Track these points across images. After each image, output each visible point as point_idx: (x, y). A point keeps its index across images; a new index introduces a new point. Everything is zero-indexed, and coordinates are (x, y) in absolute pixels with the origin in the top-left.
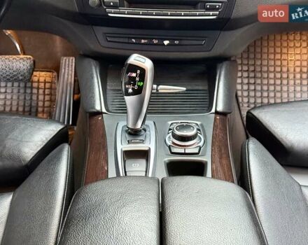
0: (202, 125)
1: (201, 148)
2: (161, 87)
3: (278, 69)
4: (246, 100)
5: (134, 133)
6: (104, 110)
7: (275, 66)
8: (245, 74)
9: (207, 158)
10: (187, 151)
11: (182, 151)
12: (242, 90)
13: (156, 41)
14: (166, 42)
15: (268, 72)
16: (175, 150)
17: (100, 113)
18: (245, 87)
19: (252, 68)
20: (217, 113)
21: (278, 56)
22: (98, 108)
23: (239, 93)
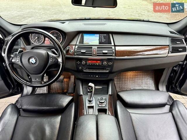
0: (106, 98)
1: (106, 105)
2: (96, 87)
3: (125, 78)
4: (117, 86)
5: (90, 101)
6: (83, 94)
7: (124, 77)
8: (117, 79)
9: (107, 108)
10: (103, 106)
11: (101, 106)
12: (116, 83)
13: (94, 76)
14: (97, 76)
15: (123, 79)
16: (100, 106)
17: (82, 95)
18: (117, 83)
19: (118, 78)
20: (109, 95)
21: (125, 75)
22: (81, 94)
23: (115, 84)
